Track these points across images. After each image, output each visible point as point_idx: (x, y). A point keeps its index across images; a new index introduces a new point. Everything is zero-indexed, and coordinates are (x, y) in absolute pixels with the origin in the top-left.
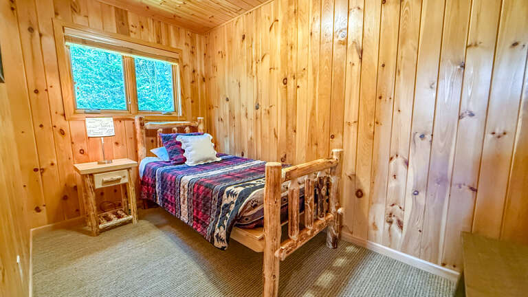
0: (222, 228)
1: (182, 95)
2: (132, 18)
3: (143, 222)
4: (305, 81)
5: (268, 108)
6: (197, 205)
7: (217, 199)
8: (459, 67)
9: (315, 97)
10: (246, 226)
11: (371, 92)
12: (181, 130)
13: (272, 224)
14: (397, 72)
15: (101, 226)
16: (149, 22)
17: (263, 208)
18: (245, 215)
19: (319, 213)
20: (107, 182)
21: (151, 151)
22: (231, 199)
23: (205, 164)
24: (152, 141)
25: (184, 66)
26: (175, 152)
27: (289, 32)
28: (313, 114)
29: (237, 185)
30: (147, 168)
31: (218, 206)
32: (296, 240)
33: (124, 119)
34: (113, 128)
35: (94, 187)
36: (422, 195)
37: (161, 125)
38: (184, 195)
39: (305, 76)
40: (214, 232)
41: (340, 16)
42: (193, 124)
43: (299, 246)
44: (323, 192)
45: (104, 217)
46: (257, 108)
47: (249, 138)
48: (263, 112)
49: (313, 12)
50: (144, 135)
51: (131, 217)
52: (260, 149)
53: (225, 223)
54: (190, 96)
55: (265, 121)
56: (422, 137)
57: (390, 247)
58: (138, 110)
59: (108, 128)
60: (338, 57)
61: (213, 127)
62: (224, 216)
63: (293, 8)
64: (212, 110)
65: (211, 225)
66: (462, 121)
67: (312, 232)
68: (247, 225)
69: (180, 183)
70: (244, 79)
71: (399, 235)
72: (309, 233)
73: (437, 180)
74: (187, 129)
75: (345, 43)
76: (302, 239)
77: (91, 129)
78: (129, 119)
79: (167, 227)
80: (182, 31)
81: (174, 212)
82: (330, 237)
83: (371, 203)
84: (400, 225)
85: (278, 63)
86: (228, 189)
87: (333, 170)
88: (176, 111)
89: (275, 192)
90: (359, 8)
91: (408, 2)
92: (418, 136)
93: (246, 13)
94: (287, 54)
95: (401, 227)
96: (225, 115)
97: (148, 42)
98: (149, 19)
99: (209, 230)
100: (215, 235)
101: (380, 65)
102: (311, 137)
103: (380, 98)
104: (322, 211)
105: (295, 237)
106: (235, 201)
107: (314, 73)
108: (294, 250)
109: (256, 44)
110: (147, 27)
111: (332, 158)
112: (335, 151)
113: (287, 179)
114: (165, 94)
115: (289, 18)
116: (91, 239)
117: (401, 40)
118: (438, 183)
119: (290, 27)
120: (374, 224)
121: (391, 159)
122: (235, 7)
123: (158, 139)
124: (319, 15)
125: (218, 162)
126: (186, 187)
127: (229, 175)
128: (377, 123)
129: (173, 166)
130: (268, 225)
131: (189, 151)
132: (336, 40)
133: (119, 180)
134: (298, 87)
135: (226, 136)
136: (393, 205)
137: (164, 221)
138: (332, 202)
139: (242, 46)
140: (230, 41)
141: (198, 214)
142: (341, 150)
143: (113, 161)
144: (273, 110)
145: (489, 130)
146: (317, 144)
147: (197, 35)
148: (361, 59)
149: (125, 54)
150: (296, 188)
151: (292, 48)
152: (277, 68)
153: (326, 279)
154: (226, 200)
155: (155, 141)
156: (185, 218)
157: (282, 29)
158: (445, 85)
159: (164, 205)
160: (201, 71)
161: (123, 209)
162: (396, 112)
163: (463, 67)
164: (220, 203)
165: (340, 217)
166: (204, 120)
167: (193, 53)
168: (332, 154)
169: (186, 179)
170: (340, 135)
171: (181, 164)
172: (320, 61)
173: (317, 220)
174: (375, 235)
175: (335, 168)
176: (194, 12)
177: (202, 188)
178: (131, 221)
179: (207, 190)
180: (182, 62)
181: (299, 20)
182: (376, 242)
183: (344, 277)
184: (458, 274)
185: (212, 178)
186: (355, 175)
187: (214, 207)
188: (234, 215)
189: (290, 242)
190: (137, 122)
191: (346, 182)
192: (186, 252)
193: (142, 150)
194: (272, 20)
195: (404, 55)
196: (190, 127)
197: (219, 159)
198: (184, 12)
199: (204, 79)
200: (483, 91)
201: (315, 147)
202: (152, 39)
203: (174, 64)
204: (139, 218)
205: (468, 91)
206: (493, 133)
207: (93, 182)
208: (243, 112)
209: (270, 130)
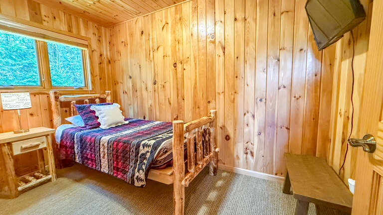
0: (141, 171)
1: (91, 73)
2: (44, 10)
3: (61, 179)
4: (189, 66)
5: (163, 83)
6: (117, 158)
7: (134, 151)
8: (277, 60)
9: (196, 76)
10: (160, 168)
11: (231, 74)
12: (92, 101)
13: (179, 163)
14: (245, 62)
15: (20, 189)
16: (60, 15)
17: (172, 152)
18: (158, 159)
19: (205, 153)
20: (26, 148)
21: (66, 119)
22: (146, 149)
23: (116, 127)
24: (66, 111)
25: (93, 51)
26: (90, 119)
27: (177, 32)
28: (195, 88)
29: (149, 139)
30: (65, 134)
31: (135, 156)
32: (193, 172)
33: (39, 94)
34: (30, 101)
35: (12, 154)
36: (263, 134)
37: (74, 98)
38: (104, 151)
39: (189, 62)
40: (134, 175)
41: (210, 25)
42: (102, 96)
43: (195, 176)
44: (207, 139)
45: (21, 180)
46: (155, 84)
47: (150, 106)
48: (160, 86)
49: (192, 21)
50: (59, 106)
51: (50, 176)
52: (158, 113)
53: (144, 167)
54: (98, 75)
55: (161, 93)
56: (261, 100)
57: (247, 169)
58: (51, 86)
59: (25, 102)
60: (210, 51)
61: (119, 98)
62: (141, 162)
63: (178, 16)
64: (117, 85)
65: (131, 171)
66: (280, 90)
67: (202, 166)
68: (160, 166)
69: (100, 142)
70: (143, 62)
71: (252, 160)
72: (200, 166)
73: (269, 125)
74: (97, 100)
75: (214, 42)
76: (196, 171)
77: (7, 103)
78: (44, 94)
79: (86, 180)
80: (90, 24)
81: (94, 166)
82: (212, 168)
83: (235, 143)
84: (252, 154)
85: (169, 53)
86: (143, 142)
87: (211, 124)
88: (86, 86)
89: (180, 141)
90: (221, 22)
91: (248, 22)
92: (259, 99)
93: (144, 15)
94: (176, 47)
95: (253, 156)
96: (128, 89)
97: (60, 30)
98: (60, 12)
99: (129, 175)
100: (135, 177)
101: (236, 57)
102: (195, 103)
103: (237, 77)
104: (207, 152)
105: (192, 171)
106: (150, 151)
107: (195, 60)
108: (193, 179)
109: (152, 39)
110: (59, 18)
111: (210, 116)
112: (212, 111)
113: (187, 131)
114: (68, 72)
115: (176, 23)
116: (10, 202)
117: (246, 43)
118: (271, 127)
119: (177, 29)
120: (237, 156)
121: (245, 114)
122: (135, 10)
123: (72, 109)
124: (196, 22)
125: (127, 124)
126: (106, 145)
127: (139, 133)
128: (236, 93)
129: (90, 130)
130: (177, 164)
131: (102, 117)
132: (208, 40)
133: (38, 146)
134: (184, 69)
135: (130, 105)
136: (247, 143)
137: (82, 175)
138: (212, 145)
139: (141, 39)
140: (132, 35)
141: (117, 164)
142: (215, 111)
143: (30, 129)
144: (167, 85)
145: (293, 95)
146: (199, 108)
147: (103, 27)
148: (224, 53)
149: (38, 39)
150: (192, 137)
151: (179, 43)
152: (169, 56)
153: (213, 195)
154: (142, 151)
155: (68, 110)
156: (105, 169)
157: (171, 29)
158: (271, 70)
159: (83, 162)
160: (107, 55)
161: (40, 171)
162: (246, 86)
163: (279, 60)
164: (138, 153)
165: (216, 154)
166: (111, 94)
167: (99, 41)
168: (210, 113)
169: (105, 139)
170: (214, 101)
171: (96, 128)
172: (198, 53)
173: (204, 157)
174: (238, 162)
175: (212, 122)
176: (101, 11)
177: (121, 144)
178: (49, 180)
179: (125, 145)
180: (91, 48)
181: (183, 25)
182: (239, 167)
183: (223, 192)
184: (284, 178)
185: (126, 136)
186: (224, 126)
187: (133, 156)
188: (150, 160)
189: (189, 174)
190: (52, 96)
191: (219, 131)
192: (107, 196)
193: (57, 119)
194: (164, 23)
195: (248, 52)
196: (99, 98)
197: (127, 122)
198: (94, 9)
199: (109, 61)
200: (289, 73)
201: (198, 110)
202: (64, 28)
203: (83, 49)
204: (58, 176)
205: (282, 74)
206: (295, 97)
207: (11, 149)
208: (144, 87)
209: (165, 99)
